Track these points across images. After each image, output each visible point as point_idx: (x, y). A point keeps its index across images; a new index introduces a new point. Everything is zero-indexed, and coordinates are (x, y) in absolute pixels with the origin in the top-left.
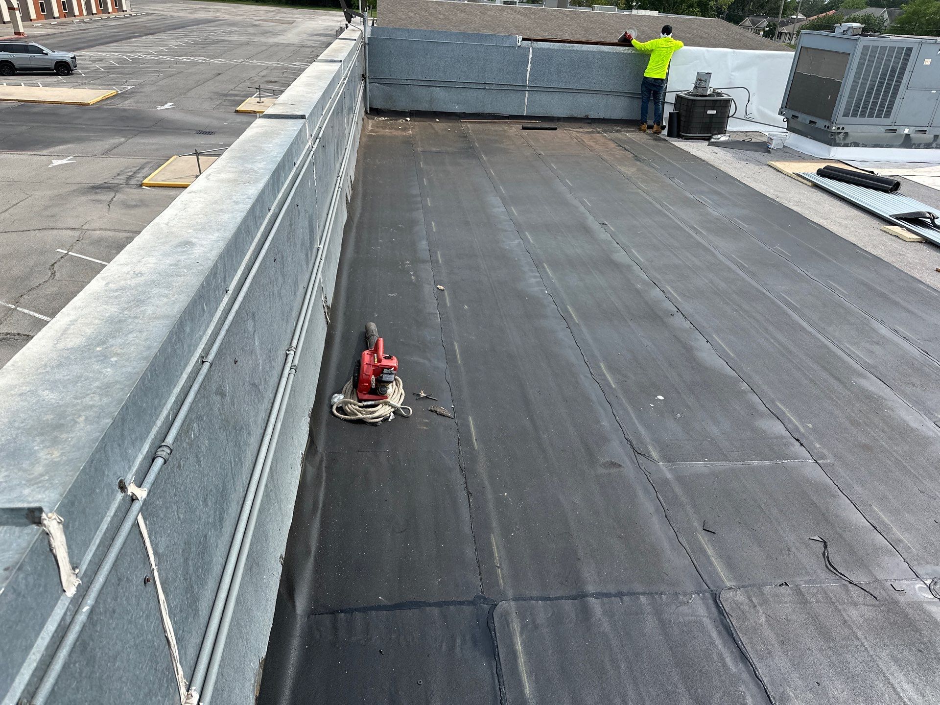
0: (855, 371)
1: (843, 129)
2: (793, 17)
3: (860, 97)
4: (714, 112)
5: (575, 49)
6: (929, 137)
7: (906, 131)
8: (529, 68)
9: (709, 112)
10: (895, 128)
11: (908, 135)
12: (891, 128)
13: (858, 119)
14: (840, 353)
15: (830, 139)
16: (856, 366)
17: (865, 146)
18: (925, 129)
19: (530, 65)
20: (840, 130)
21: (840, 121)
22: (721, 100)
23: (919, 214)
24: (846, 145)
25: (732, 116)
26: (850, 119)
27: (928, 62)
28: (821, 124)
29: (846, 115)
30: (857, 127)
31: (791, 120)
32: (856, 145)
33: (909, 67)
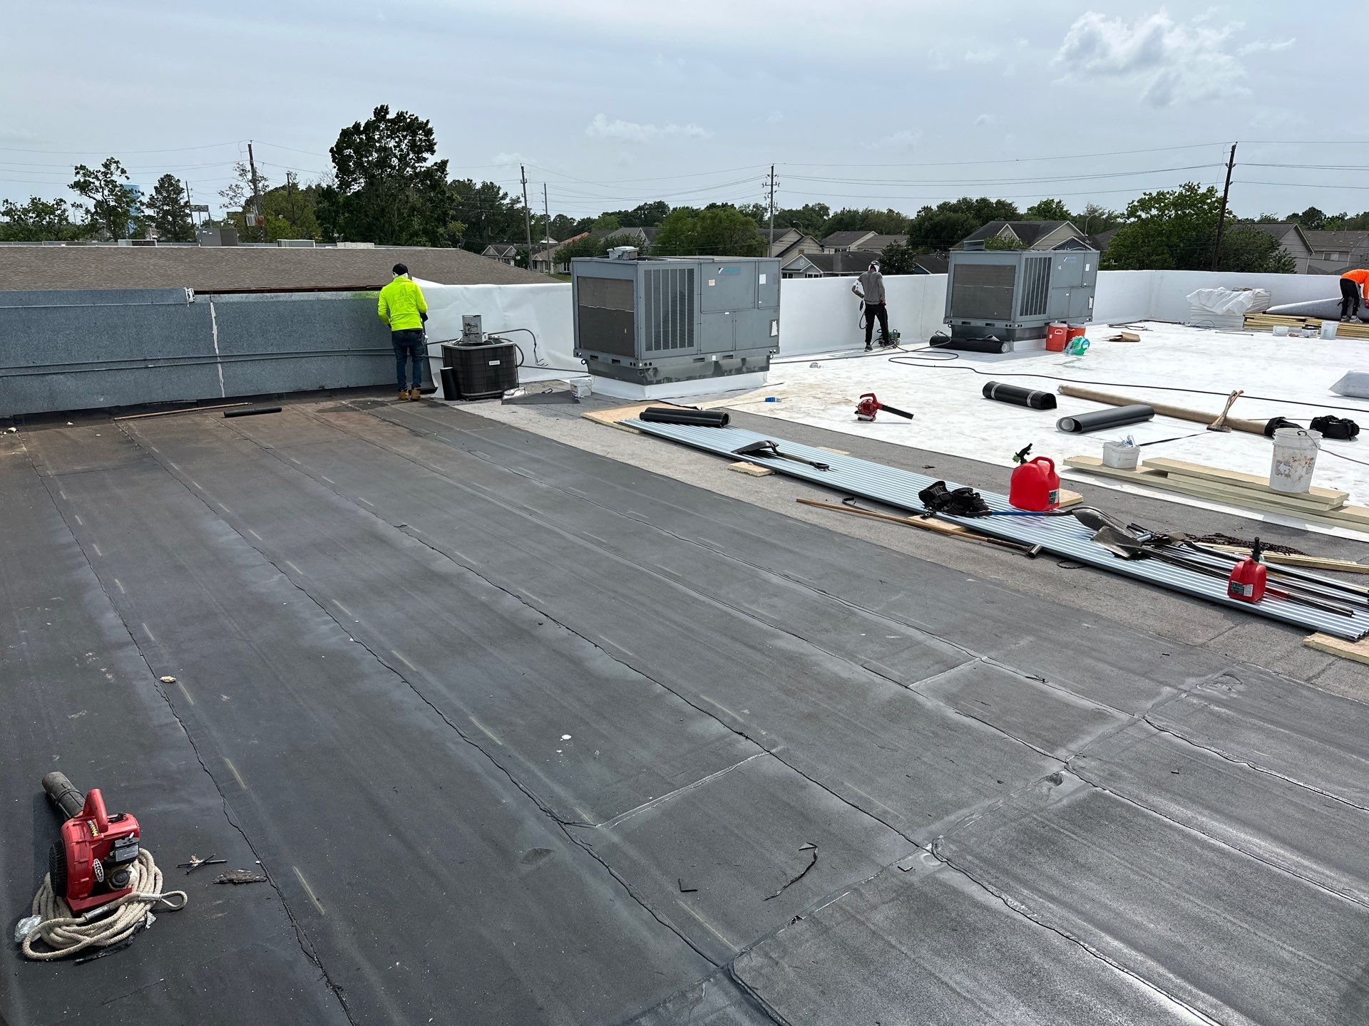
0: (765, 632)
1: (650, 364)
2: (543, 242)
3: (658, 326)
4: (498, 362)
5: (281, 299)
6: (736, 362)
7: (714, 358)
8: (215, 332)
9: (491, 363)
10: (702, 356)
11: (716, 362)
12: (698, 357)
13: (662, 352)
14: (743, 617)
15: (641, 377)
16: (765, 627)
17: (679, 380)
18: (731, 353)
19: (215, 327)
20: (648, 367)
21: (646, 356)
22: (501, 347)
23: (760, 444)
24: (659, 382)
25: (520, 365)
26: (654, 353)
27: (712, 283)
28: (625, 362)
29: (649, 348)
30: (665, 360)
31: (590, 361)
32: (669, 380)
33: (696, 292)
